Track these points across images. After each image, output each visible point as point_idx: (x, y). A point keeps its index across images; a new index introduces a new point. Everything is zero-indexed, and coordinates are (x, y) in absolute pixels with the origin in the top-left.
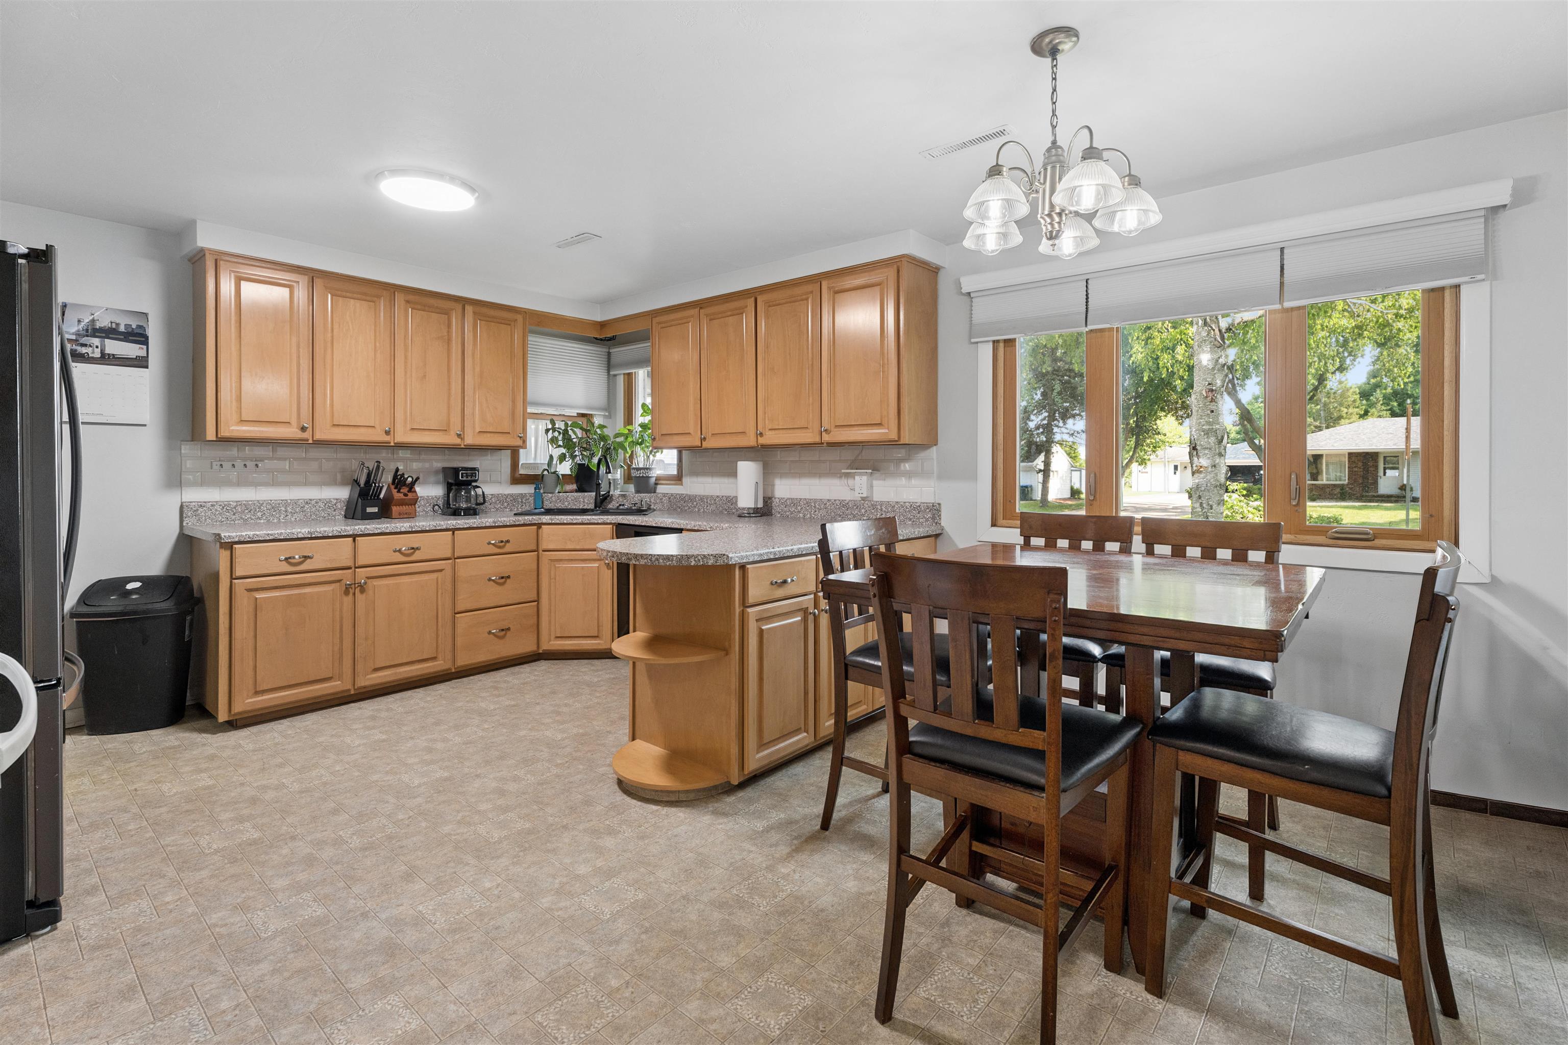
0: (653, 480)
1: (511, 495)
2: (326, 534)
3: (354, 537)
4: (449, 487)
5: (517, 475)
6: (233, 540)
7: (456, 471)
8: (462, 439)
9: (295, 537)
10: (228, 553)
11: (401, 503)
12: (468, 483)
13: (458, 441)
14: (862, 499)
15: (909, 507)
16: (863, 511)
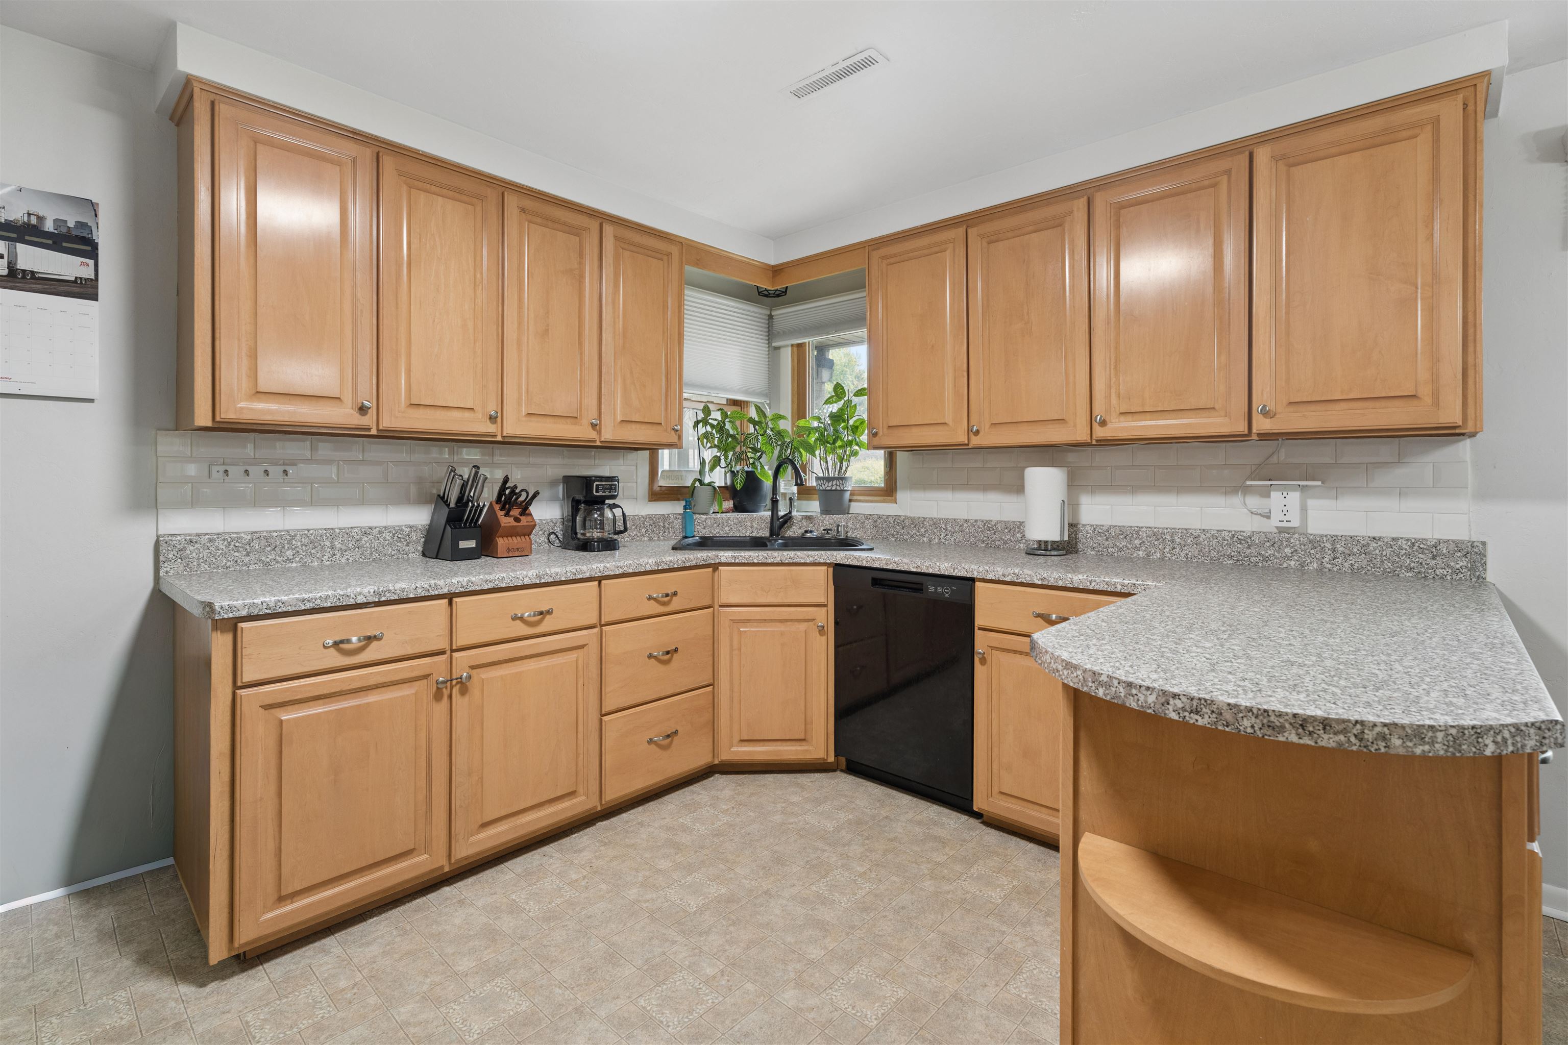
0: (847, 495)
1: (651, 517)
2: (404, 595)
3: (450, 597)
4: (575, 505)
5: (656, 488)
6: (237, 614)
7: (587, 482)
8: (599, 432)
9: (352, 602)
10: (229, 637)
11: (512, 533)
12: (601, 501)
13: (592, 435)
14: (1281, 530)
15: (1407, 548)
16: (1286, 550)
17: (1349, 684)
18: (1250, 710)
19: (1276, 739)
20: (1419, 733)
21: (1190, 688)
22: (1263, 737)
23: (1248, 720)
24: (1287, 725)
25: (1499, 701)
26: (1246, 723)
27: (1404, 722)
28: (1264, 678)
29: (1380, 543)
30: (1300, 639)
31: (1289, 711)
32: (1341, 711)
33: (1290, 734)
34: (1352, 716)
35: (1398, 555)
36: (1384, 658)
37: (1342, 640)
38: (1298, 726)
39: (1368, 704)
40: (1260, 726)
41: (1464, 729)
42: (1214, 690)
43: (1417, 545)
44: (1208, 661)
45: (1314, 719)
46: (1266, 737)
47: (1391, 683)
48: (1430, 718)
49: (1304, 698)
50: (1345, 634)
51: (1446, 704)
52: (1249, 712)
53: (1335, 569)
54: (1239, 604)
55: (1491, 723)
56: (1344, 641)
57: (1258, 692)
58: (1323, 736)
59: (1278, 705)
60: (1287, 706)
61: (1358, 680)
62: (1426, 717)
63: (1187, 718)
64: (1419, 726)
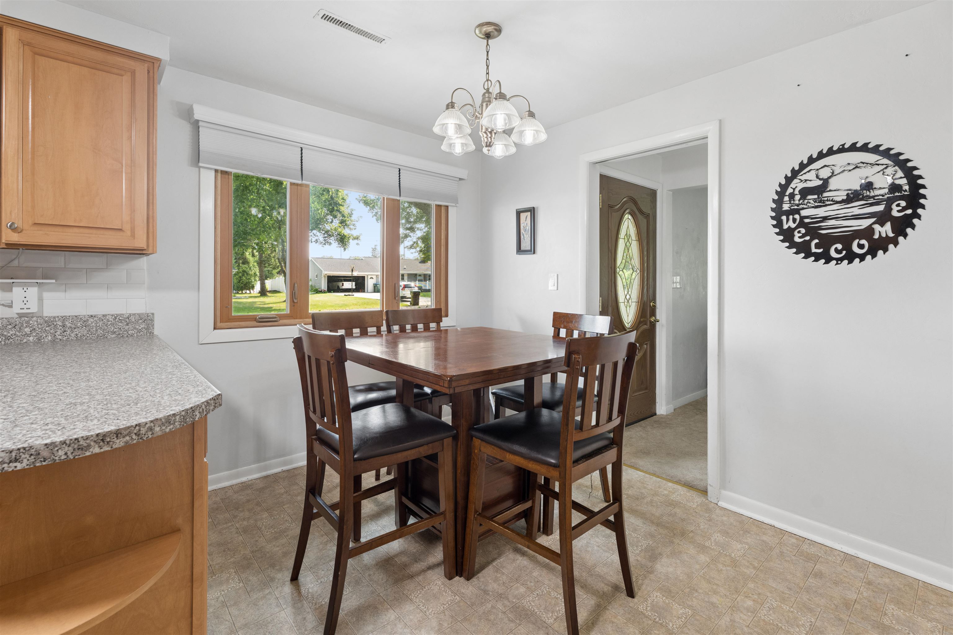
14: (21, 316)
15: (112, 320)
16: (26, 330)
17: (119, 406)
18: (64, 443)
19: (84, 455)
20: (168, 420)
21: (4, 445)
22: (74, 458)
23: (62, 450)
24: (92, 443)
25: (195, 392)
26: (61, 453)
27: (160, 416)
28: (61, 419)
29: (95, 319)
30: (69, 388)
31: (92, 433)
32: (124, 422)
33: (94, 448)
34: (133, 423)
35: (106, 325)
36: (128, 386)
37: (97, 382)
38: (100, 441)
39: (137, 414)
40: (72, 451)
41: (188, 410)
42: (27, 439)
43: (118, 318)
44: (6, 420)
45: (110, 432)
46: (76, 457)
47: (141, 399)
48: (171, 410)
49: (97, 422)
50: (97, 378)
51: (174, 401)
52: (63, 444)
53: (64, 339)
54: (4, 374)
55: (198, 403)
56: (99, 382)
57: (64, 429)
58: (116, 441)
59: (83, 433)
60: (89, 431)
61: (123, 402)
62: (169, 410)
63: (6, 469)
64: (168, 416)
